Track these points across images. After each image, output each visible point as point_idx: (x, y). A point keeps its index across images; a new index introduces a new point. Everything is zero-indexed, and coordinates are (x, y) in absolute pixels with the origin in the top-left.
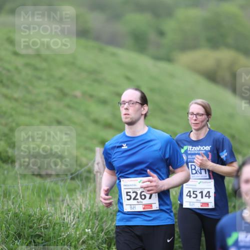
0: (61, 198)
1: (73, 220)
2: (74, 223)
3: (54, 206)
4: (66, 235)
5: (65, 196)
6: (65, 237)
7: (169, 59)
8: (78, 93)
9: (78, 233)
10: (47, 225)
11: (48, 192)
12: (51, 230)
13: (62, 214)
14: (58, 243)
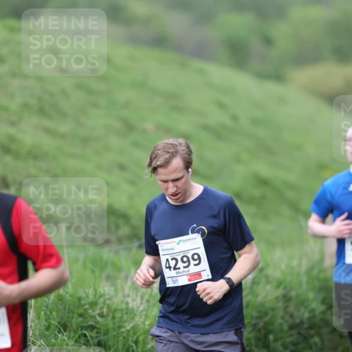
0: (123, 274)
1: (141, 304)
2: (141, 308)
3: (113, 285)
4: (131, 325)
5: (130, 271)
6: (128, 328)
7: (278, 77)
8: (149, 126)
9: (147, 323)
10: (103, 312)
11: (106, 265)
12: (110, 318)
13: (124, 296)
14: (118, 337)
